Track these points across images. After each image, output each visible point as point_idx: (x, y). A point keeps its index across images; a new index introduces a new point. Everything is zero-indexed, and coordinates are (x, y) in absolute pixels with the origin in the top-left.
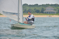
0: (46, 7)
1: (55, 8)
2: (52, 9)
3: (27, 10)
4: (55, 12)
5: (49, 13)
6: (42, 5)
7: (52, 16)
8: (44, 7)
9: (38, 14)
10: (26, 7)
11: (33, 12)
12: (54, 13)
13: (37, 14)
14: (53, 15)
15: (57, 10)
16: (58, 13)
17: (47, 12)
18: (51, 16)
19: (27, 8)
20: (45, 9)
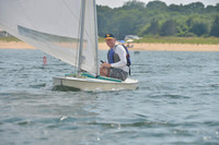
3: (160, 23)
9: (202, 38)
10: (156, 13)
11: (183, 33)
13: (197, 38)
19: (161, 19)
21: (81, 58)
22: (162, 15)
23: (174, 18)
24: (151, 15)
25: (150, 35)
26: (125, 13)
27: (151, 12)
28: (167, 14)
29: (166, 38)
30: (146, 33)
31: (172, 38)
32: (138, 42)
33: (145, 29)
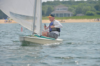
0: (55, 5)
1: (70, 8)
2: (65, 9)
4: (71, 13)
5: (60, 16)
6: (48, 1)
7: (65, 20)
8: (51, 6)
12: (69, 15)
14: (67, 19)
15: (73, 11)
16: (75, 15)
17: (57, 15)
18: (63, 20)
20: (53, 8)
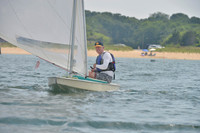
19: (182, 30)
21: (72, 62)
22: (183, 27)
23: (194, 29)
24: (174, 26)
25: (172, 45)
26: (150, 24)
27: (174, 23)
28: (189, 26)
29: (187, 47)
30: (168, 42)
31: (192, 47)
32: (160, 51)
33: (167, 39)
